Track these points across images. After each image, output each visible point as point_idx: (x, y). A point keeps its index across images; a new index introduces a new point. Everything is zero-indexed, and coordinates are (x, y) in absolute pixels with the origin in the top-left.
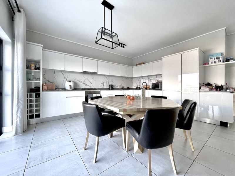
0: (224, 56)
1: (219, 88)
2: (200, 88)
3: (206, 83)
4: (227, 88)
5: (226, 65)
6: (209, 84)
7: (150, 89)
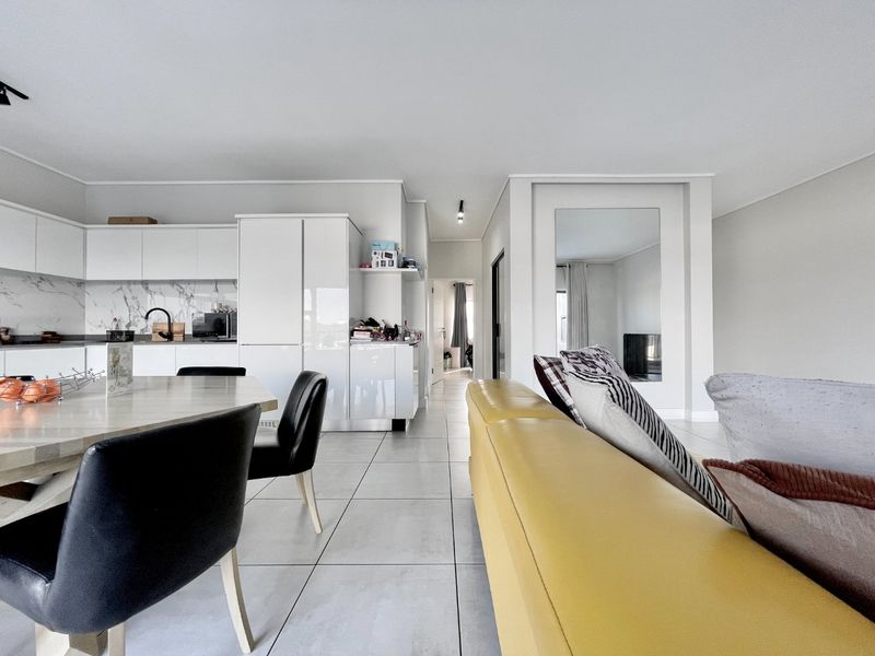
0: (400, 251)
1: (391, 334)
2: (352, 334)
3: (366, 319)
4: (407, 333)
5: (403, 274)
6: (372, 322)
7: (185, 339)
